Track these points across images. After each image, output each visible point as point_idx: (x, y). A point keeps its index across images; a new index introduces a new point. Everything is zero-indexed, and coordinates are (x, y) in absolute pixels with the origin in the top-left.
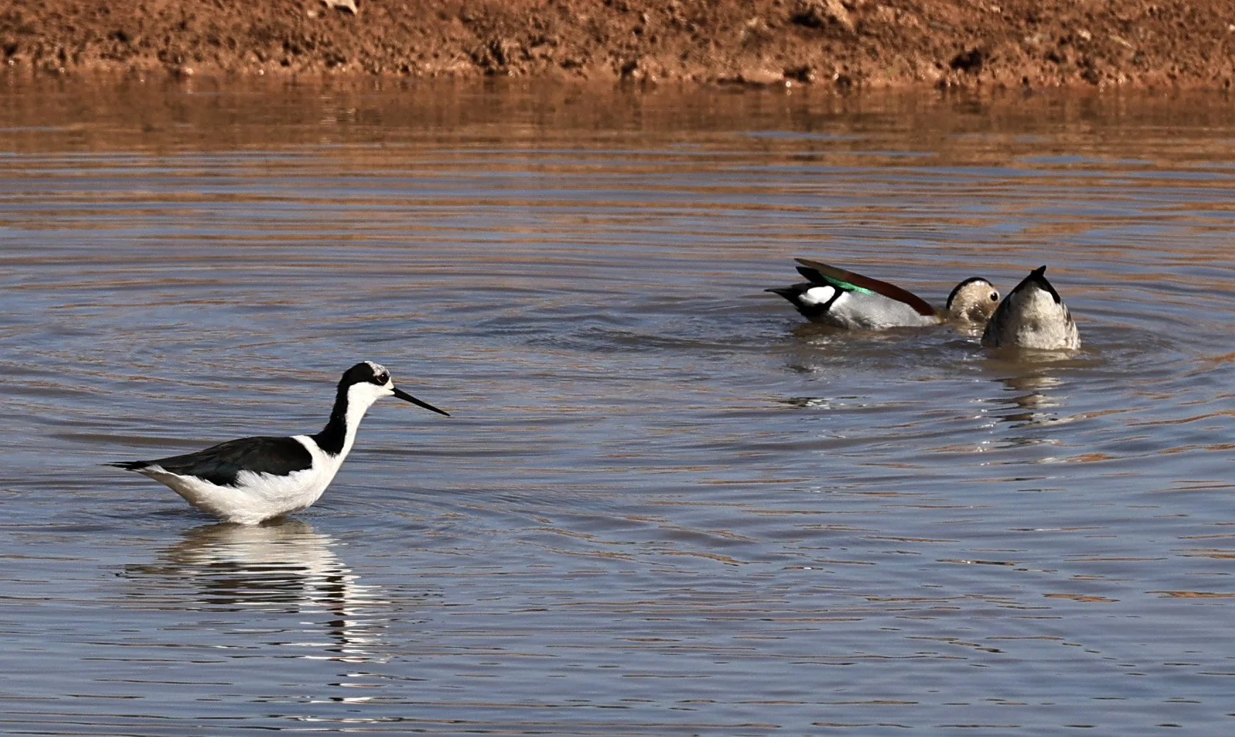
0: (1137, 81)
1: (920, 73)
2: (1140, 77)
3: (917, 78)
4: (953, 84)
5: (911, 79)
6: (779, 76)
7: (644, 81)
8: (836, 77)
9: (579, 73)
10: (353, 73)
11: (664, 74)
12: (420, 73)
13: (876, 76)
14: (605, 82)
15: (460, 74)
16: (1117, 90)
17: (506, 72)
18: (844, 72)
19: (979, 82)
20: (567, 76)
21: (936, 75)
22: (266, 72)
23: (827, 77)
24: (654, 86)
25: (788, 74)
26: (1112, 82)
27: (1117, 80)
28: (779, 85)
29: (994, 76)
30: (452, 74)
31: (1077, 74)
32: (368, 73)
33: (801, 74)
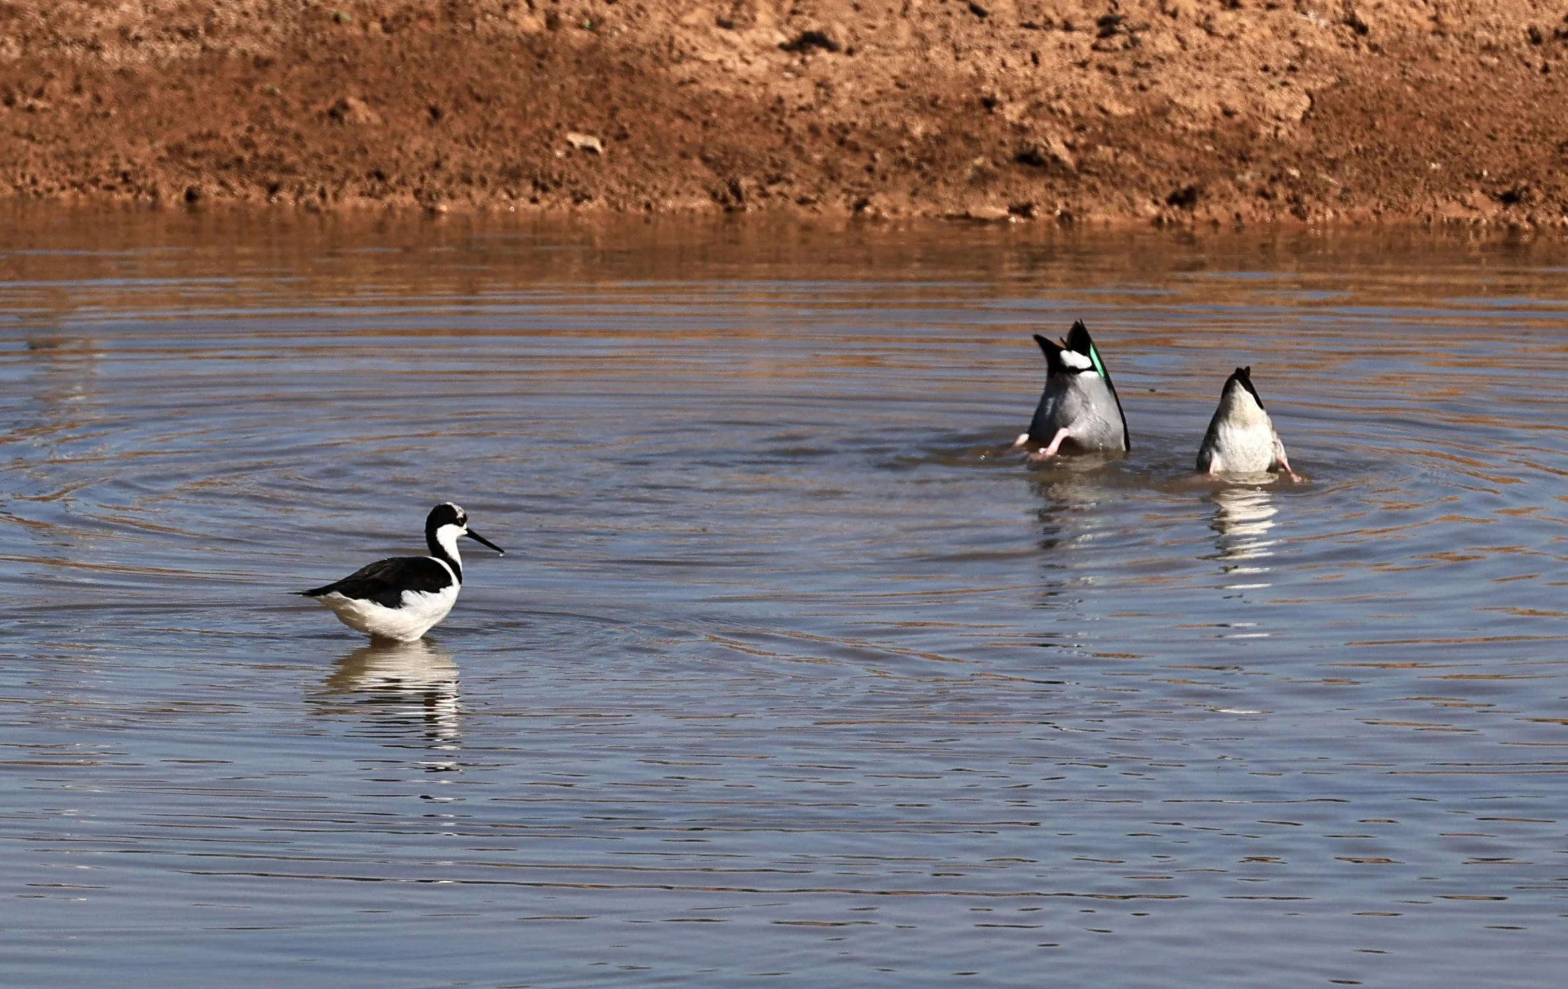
0: (1344, 218)
1: (1138, 209)
2: (1347, 213)
3: (1136, 215)
4: (1170, 220)
5: (1128, 215)
6: (1003, 212)
7: (876, 219)
8: (1058, 212)
9: (814, 209)
10: (599, 211)
11: (895, 211)
12: (662, 210)
13: (1096, 213)
14: (839, 218)
15: (700, 211)
16: (1325, 226)
17: (744, 209)
18: (1066, 209)
19: (1194, 218)
20: (803, 213)
21: (1153, 210)
22: (517, 209)
23: (1050, 212)
24: (885, 220)
25: (1013, 210)
26: (1319, 218)
27: (1324, 215)
28: (1003, 221)
29: (1208, 212)
30: (692, 211)
31: (1287, 210)
32: (613, 210)
33: (1024, 210)
